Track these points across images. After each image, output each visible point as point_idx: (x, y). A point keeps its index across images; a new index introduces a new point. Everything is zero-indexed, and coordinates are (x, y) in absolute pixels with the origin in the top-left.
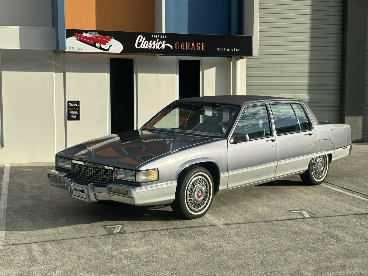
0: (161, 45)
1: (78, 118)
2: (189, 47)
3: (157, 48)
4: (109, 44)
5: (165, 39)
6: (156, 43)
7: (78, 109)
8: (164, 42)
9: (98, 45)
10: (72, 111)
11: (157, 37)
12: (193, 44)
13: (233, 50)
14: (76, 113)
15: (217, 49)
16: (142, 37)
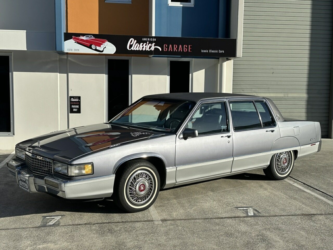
0: (150, 47)
1: (79, 111)
2: (177, 49)
3: (146, 50)
4: (103, 46)
5: (154, 42)
6: (146, 45)
7: (79, 103)
8: (154, 44)
9: (93, 47)
10: (74, 105)
11: (147, 40)
12: (180, 46)
13: (218, 51)
14: (77, 107)
15: (202, 51)
16: (133, 40)
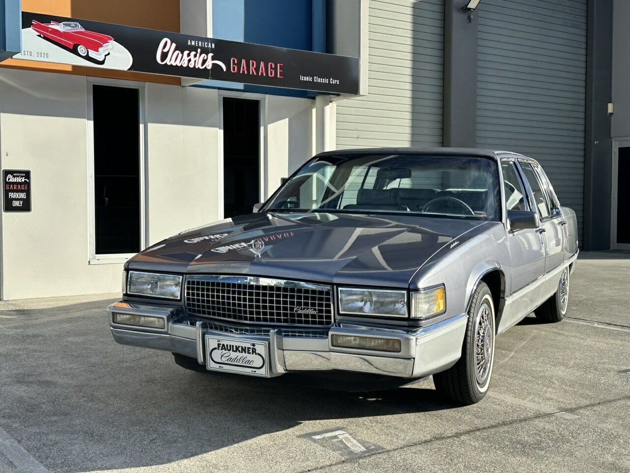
0: (204, 62)
1: (26, 207)
2: (255, 69)
3: (197, 67)
4: (104, 51)
5: (212, 51)
6: (195, 56)
7: (26, 187)
8: (211, 55)
9: (81, 49)
10: (13, 191)
11: (198, 44)
12: (262, 64)
13: (329, 81)
14: (23, 195)
15: (302, 78)
16: (169, 42)
